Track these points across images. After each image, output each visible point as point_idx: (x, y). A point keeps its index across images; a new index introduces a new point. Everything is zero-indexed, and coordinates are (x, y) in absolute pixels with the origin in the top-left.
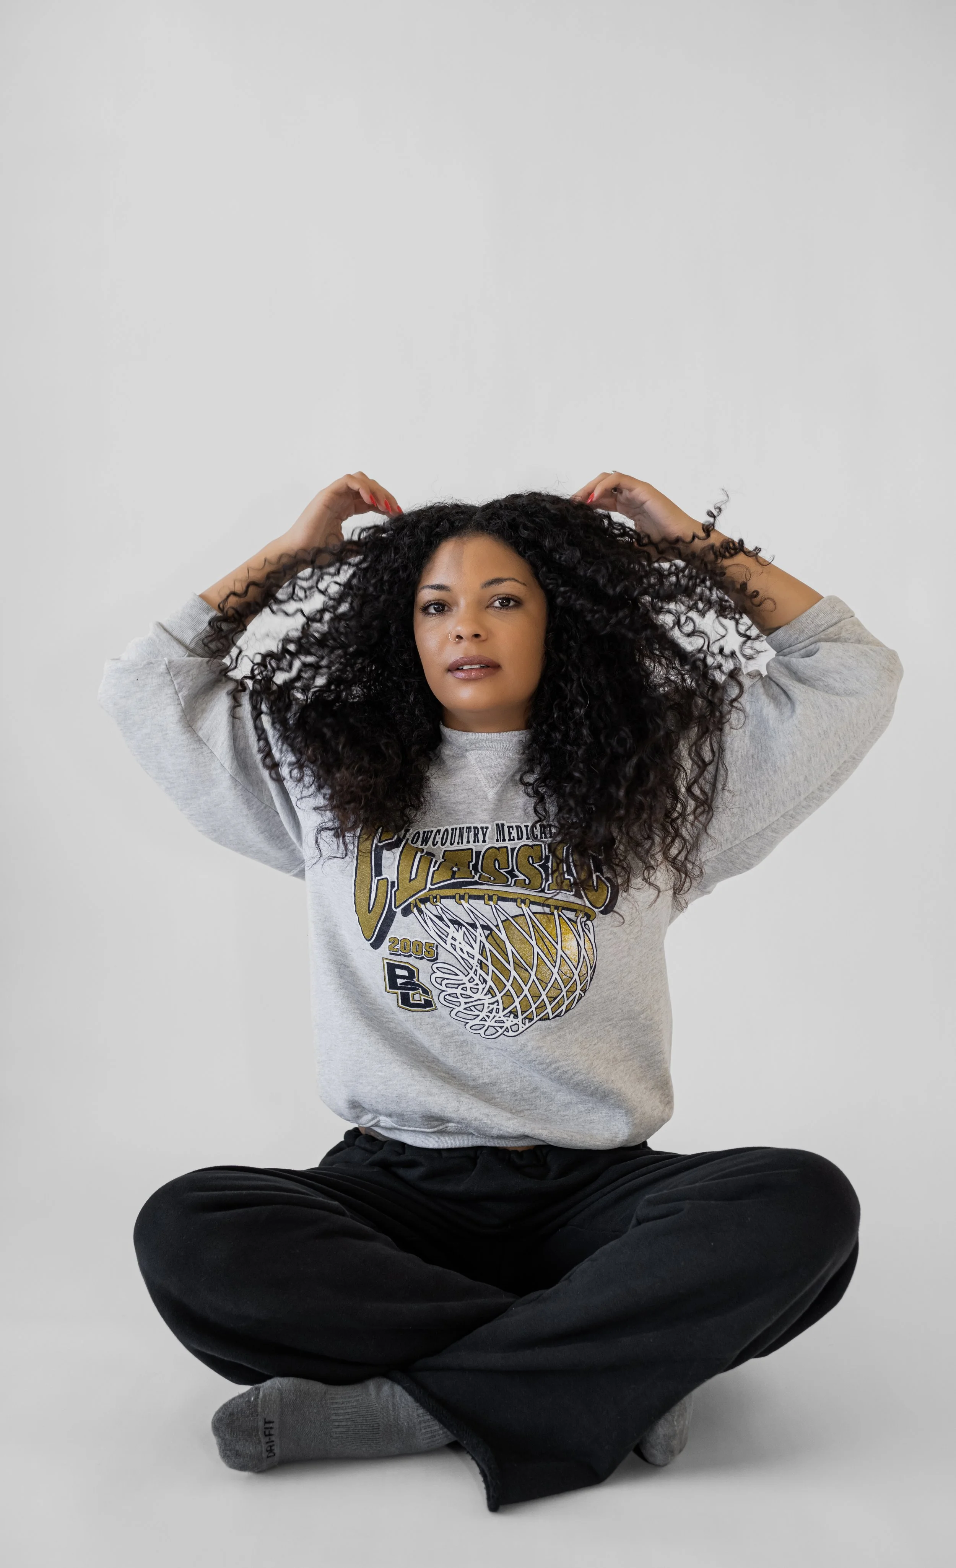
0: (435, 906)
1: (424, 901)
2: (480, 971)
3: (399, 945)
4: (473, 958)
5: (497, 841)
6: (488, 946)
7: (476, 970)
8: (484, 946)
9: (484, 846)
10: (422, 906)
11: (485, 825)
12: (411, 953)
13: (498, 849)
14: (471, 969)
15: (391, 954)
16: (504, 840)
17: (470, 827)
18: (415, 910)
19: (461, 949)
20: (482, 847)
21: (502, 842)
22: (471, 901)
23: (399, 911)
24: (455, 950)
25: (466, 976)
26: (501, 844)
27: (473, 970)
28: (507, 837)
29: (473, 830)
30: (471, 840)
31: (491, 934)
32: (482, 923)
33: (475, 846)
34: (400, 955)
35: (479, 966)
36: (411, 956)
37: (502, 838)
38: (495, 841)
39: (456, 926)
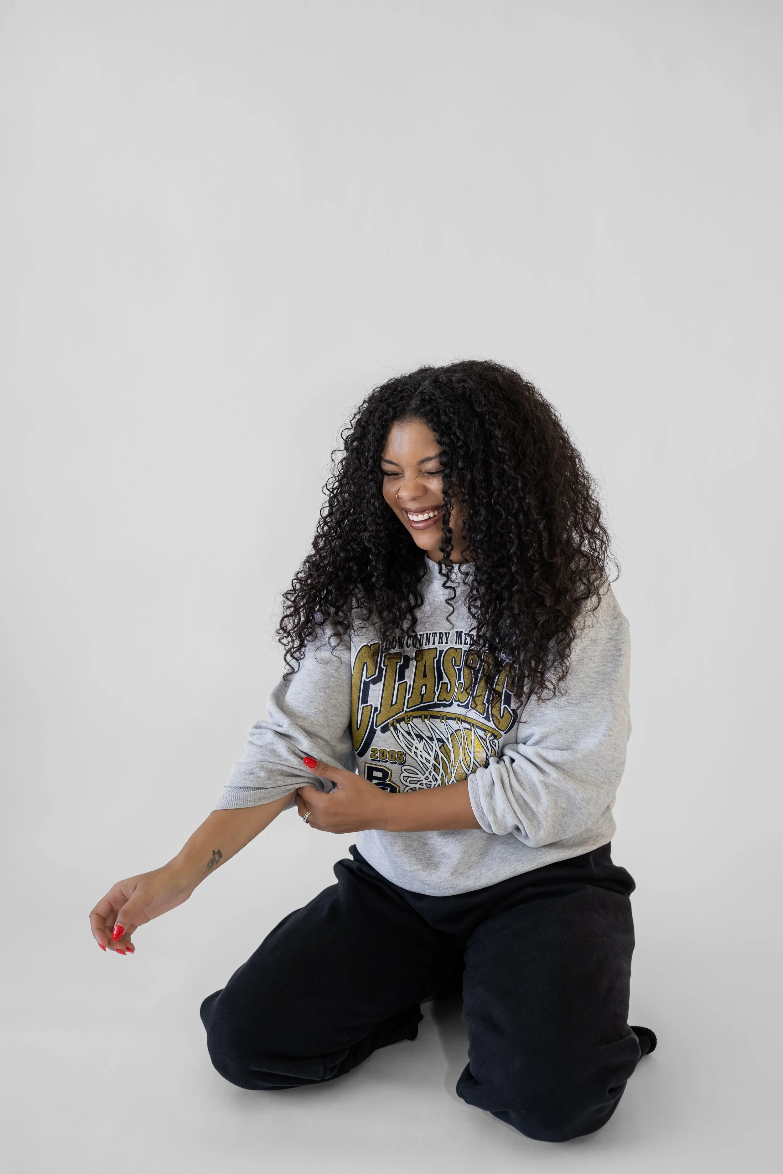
0: (407, 724)
1: (399, 721)
2: (433, 772)
3: (378, 754)
4: (429, 763)
5: (456, 643)
6: (440, 754)
7: (430, 771)
8: (438, 754)
9: (446, 646)
10: (398, 725)
11: (447, 631)
12: (387, 759)
13: (456, 649)
14: (427, 771)
15: (372, 760)
16: (461, 643)
17: (436, 633)
18: (392, 728)
19: (421, 756)
20: (444, 647)
21: (459, 645)
22: (431, 720)
23: (379, 729)
24: (417, 756)
25: (423, 775)
26: (458, 646)
27: (429, 771)
28: (463, 642)
29: (438, 635)
30: (437, 642)
31: (443, 745)
32: (438, 737)
33: (439, 646)
34: (379, 761)
35: (433, 768)
36: (387, 761)
37: (460, 642)
38: (454, 643)
39: (419, 739)
